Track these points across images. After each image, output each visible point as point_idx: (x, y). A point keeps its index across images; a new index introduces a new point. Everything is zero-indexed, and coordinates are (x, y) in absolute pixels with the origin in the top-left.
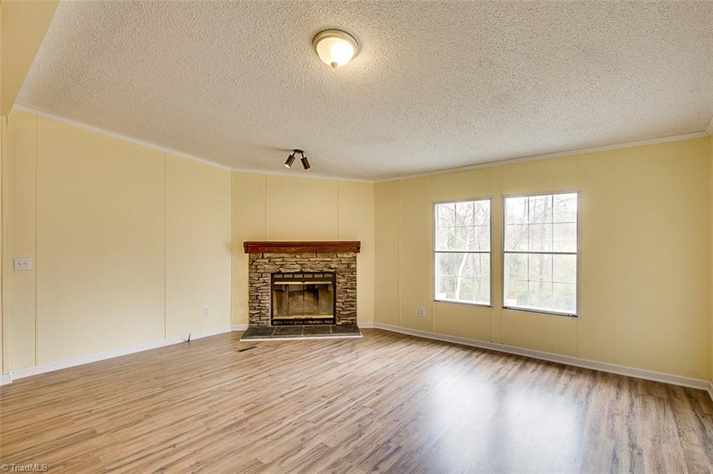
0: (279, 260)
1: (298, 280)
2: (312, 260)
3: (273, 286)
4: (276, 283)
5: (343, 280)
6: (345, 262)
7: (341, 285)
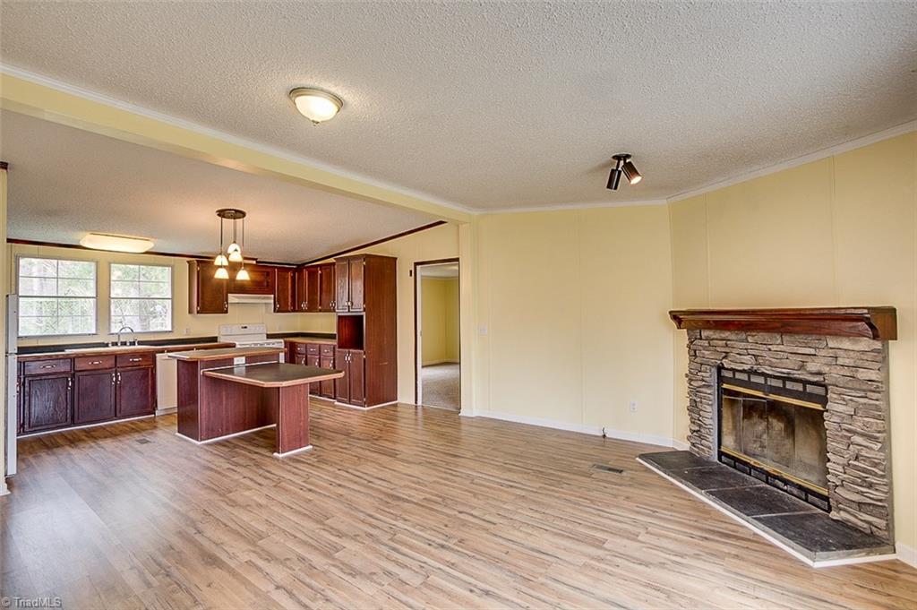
0: (720, 343)
1: (756, 386)
2: (774, 348)
3: (722, 392)
4: (725, 386)
5: (841, 408)
6: (847, 362)
7: (836, 419)
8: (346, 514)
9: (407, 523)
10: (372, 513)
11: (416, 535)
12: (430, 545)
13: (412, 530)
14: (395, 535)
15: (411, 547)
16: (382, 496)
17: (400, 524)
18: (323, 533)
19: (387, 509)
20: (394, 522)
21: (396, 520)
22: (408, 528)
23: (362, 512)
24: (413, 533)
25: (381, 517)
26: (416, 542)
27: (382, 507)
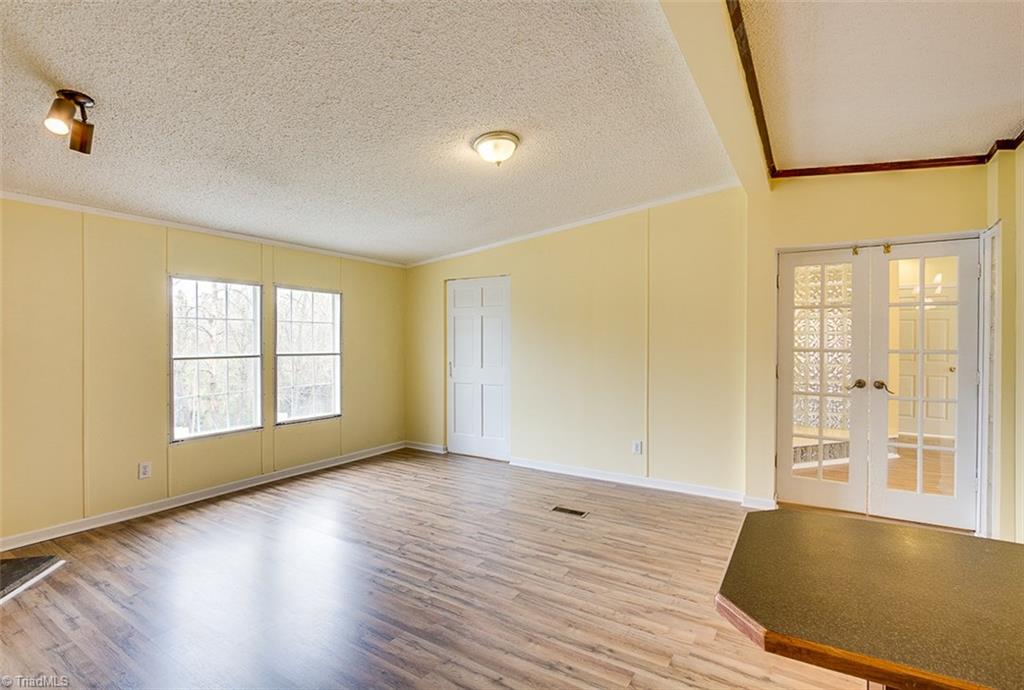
8: (499, 604)
9: (419, 596)
10: (465, 607)
11: (407, 581)
12: (394, 572)
13: (411, 587)
14: (430, 580)
15: (413, 569)
16: (463, 641)
17: (427, 594)
18: (511, 580)
19: (448, 615)
20: (432, 595)
21: (432, 599)
22: (417, 589)
23: (480, 609)
24: (411, 583)
25: (455, 603)
26: (408, 574)
27: (455, 618)
